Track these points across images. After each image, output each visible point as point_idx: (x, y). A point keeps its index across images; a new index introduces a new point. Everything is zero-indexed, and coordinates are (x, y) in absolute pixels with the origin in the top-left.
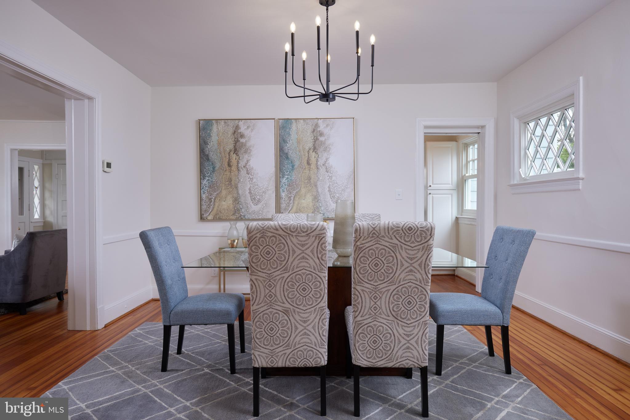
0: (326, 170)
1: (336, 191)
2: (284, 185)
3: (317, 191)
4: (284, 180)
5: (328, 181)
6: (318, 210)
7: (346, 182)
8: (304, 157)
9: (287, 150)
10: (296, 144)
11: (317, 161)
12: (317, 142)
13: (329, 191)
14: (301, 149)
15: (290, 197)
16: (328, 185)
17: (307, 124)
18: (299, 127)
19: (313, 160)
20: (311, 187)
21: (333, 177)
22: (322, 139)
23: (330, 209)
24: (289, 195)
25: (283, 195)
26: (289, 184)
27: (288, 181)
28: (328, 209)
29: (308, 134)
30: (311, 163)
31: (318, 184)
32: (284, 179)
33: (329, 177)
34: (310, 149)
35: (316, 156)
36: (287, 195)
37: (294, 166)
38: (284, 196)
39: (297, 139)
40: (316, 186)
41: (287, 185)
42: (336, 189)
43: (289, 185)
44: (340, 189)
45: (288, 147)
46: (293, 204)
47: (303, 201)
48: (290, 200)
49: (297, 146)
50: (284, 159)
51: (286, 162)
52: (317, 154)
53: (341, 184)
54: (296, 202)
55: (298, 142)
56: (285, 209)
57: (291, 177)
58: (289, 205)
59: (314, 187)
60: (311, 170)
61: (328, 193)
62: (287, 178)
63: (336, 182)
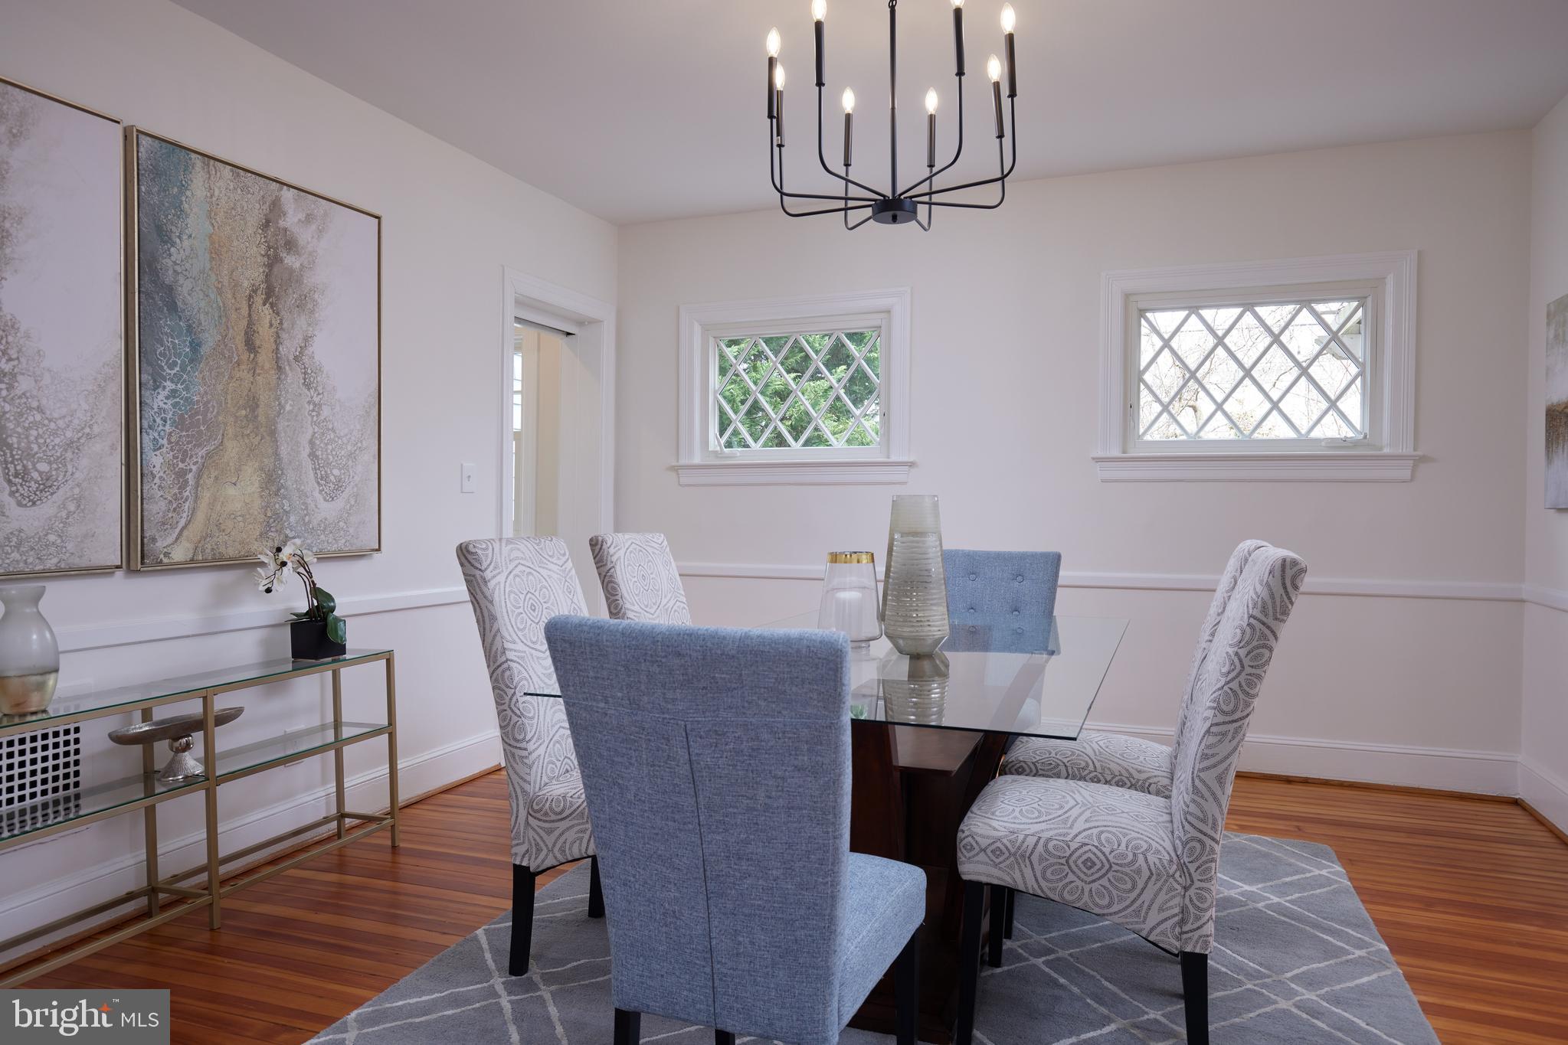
0: (305, 379)
1: (331, 457)
2: (158, 420)
3: (276, 454)
4: (159, 400)
5: (309, 418)
6: (279, 527)
7: (358, 427)
8: (234, 316)
9: (170, 272)
10: (207, 256)
11: (278, 341)
12: (275, 270)
13: (313, 455)
14: (226, 283)
15: (182, 474)
16: (308, 436)
17: (245, 189)
18: (217, 193)
19: (264, 334)
20: (258, 438)
21: (323, 407)
22: (291, 261)
23: (315, 523)
24: (181, 465)
25: (156, 462)
26: (182, 416)
27: (175, 405)
28: (309, 522)
29: (250, 231)
30: (258, 343)
31: (280, 427)
32: (161, 397)
33: (311, 407)
34: (255, 291)
35: (276, 323)
36: (170, 465)
37: (199, 345)
38: (157, 468)
39: (210, 237)
40: (273, 433)
41: (174, 423)
42: (333, 450)
43: (180, 423)
44: (343, 453)
45: (175, 263)
46: (195, 502)
47: (231, 491)
48: (183, 487)
49: (211, 269)
50: (160, 310)
51: (166, 323)
52: (278, 314)
53: (346, 435)
54: (206, 496)
55: (216, 252)
56: (164, 524)
57: (187, 389)
58: (179, 506)
59: (268, 438)
60: (258, 371)
61: (308, 465)
62: (174, 392)
63: (330, 427)
